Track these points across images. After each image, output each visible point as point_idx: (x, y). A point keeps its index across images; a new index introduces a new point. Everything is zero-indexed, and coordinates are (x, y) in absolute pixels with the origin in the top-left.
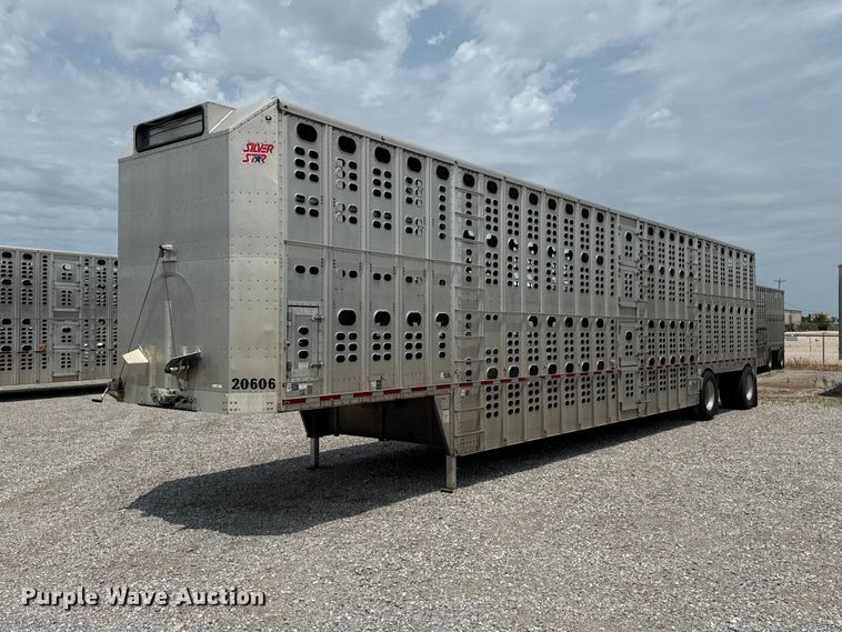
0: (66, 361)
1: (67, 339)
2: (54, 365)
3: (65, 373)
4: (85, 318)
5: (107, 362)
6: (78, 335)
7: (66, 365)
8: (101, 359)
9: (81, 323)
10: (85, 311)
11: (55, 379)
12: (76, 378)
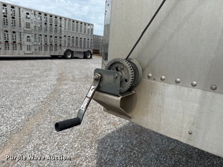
0: (29, 48)
1: (29, 40)
2: (24, 49)
3: (28, 52)
4: (35, 33)
5: (42, 49)
6: (32, 39)
7: (29, 49)
8: (41, 48)
9: (33, 35)
10: (35, 31)
11: (25, 54)
12: (32, 54)
